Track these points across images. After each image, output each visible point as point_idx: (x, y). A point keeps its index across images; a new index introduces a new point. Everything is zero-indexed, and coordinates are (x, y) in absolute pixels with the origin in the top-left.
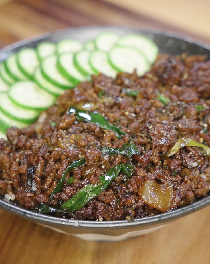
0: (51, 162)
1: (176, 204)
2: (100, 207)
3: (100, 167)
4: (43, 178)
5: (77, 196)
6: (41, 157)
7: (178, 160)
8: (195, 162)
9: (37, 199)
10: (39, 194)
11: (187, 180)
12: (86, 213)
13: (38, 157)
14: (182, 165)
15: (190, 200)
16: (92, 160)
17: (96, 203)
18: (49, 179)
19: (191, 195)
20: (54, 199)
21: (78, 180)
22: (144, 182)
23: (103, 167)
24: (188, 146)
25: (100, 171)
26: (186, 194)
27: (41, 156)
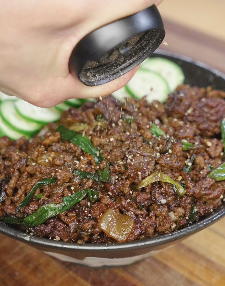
0: (25, 176)
1: (133, 237)
2: (59, 227)
3: (69, 188)
4: (15, 190)
5: (38, 212)
6: (17, 170)
7: (147, 194)
8: (164, 199)
9: (5, 209)
10: (8, 205)
11: (152, 216)
12: (44, 230)
13: (14, 169)
14: (150, 199)
15: (150, 236)
16: (61, 180)
17: (56, 222)
18: (20, 192)
19: (151, 230)
20: (19, 211)
21: (46, 197)
22: (107, 209)
23: (72, 188)
24: (162, 182)
25: (68, 192)
26: (146, 229)
27: (16, 168)
